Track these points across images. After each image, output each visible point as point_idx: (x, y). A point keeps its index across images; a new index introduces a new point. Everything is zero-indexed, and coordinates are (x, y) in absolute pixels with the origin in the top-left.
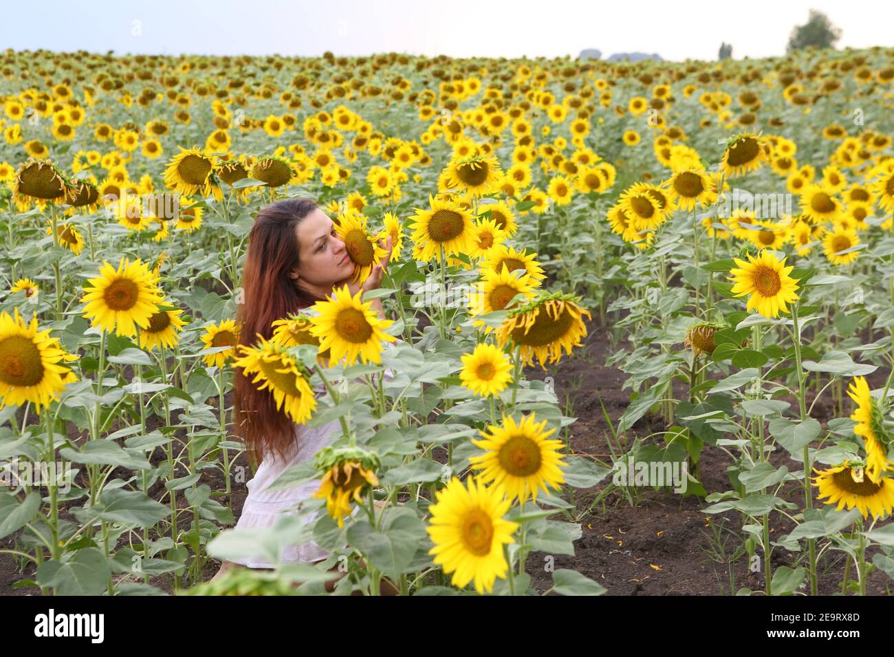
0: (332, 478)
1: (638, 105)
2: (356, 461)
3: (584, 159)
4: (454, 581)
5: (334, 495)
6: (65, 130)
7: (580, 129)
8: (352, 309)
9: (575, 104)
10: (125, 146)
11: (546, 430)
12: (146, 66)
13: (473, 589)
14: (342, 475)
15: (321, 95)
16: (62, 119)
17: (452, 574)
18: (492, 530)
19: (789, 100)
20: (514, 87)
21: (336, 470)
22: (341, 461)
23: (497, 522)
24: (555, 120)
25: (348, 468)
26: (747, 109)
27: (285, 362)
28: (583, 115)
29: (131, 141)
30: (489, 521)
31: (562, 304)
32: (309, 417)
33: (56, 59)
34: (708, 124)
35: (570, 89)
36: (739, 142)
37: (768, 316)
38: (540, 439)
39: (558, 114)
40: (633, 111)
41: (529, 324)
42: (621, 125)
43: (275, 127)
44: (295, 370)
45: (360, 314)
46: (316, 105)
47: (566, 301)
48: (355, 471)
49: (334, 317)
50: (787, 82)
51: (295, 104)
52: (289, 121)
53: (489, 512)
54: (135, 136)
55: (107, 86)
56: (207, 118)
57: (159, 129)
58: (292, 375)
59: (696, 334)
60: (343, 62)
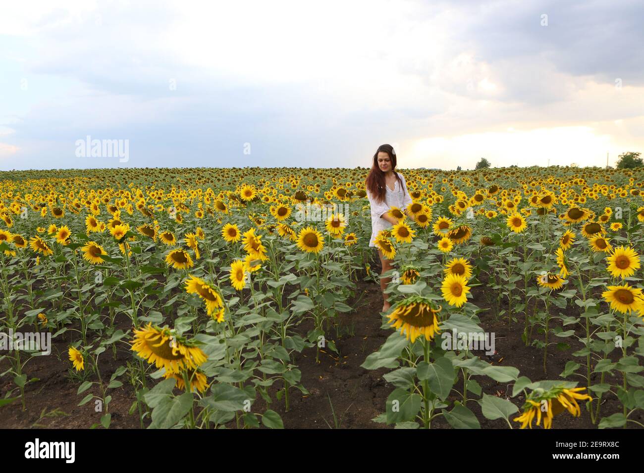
0: (406, 274)
1: (445, 180)
2: (414, 269)
3: (434, 194)
4: (450, 304)
5: (406, 279)
6: (294, 186)
7: (430, 186)
8: (403, 227)
9: (429, 180)
10: (310, 190)
11: (467, 262)
12: (312, 170)
13: (455, 306)
14: (410, 273)
15: (359, 177)
16: (293, 183)
17: (449, 301)
18: (462, 289)
19: (486, 180)
20: (410, 176)
21: (408, 272)
22: (409, 269)
23: (464, 287)
24: (424, 184)
25: (411, 271)
26: (476, 182)
27: (387, 241)
28: (431, 183)
29: (311, 189)
30: (461, 286)
31: (466, 227)
32: (394, 257)
33: (289, 169)
34: (463, 186)
35: (426, 176)
36: (492, 186)
37: (517, 232)
38: (465, 264)
39: (424, 182)
40: (443, 182)
41: (456, 232)
42: (440, 186)
43: (349, 185)
44: (390, 244)
45: (406, 229)
46: (359, 180)
47: (467, 226)
48: (413, 272)
49: (398, 230)
50: (485, 175)
51: (353, 179)
52: (352, 184)
53: (461, 284)
54: (313, 187)
55: (305, 175)
56: (330, 183)
57: (318, 186)
58: (390, 245)
59: (483, 239)
60: (364, 169)
